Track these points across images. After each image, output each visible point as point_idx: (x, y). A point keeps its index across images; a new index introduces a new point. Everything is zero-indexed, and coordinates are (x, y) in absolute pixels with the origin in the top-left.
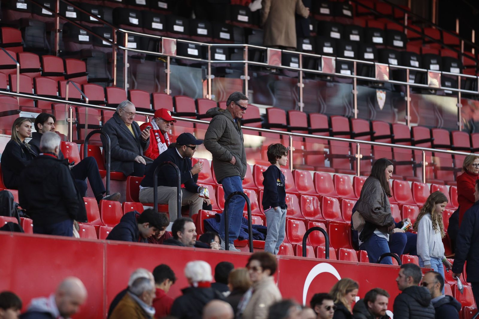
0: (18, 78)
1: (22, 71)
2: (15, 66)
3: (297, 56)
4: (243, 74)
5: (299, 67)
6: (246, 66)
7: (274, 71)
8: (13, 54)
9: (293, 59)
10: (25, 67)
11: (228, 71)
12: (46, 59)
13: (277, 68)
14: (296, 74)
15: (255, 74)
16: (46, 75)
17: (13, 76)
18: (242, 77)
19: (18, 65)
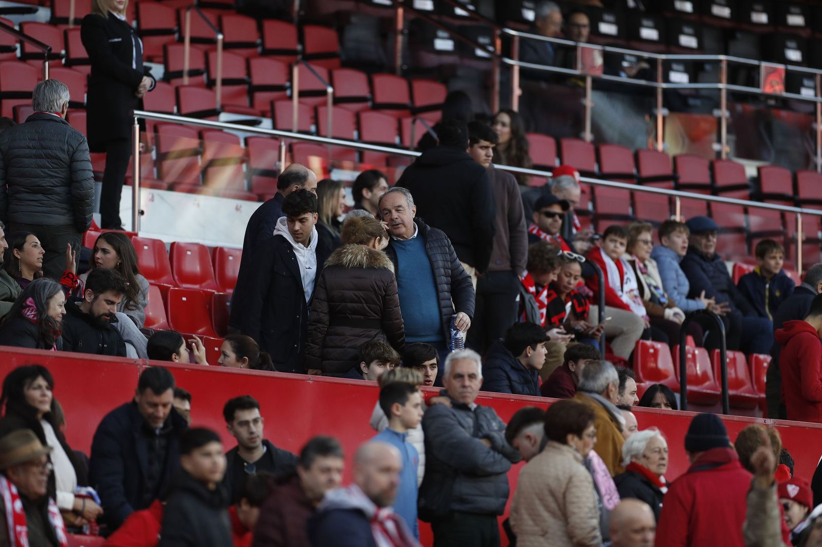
0: (330, 113)
1: (338, 101)
2: (324, 93)
3: (812, 76)
4: (718, 106)
5: (816, 95)
6: (724, 95)
7: (772, 102)
8: (322, 72)
9: (806, 82)
10: (342, 93)
11: (692, 102)
12: (379, 81)
13: (777, 98)
14: (810, 108)
15: (739, 108)
16: (378, 107)
17: (321, 110)
18: (716, 113)
19: (330, 90)
